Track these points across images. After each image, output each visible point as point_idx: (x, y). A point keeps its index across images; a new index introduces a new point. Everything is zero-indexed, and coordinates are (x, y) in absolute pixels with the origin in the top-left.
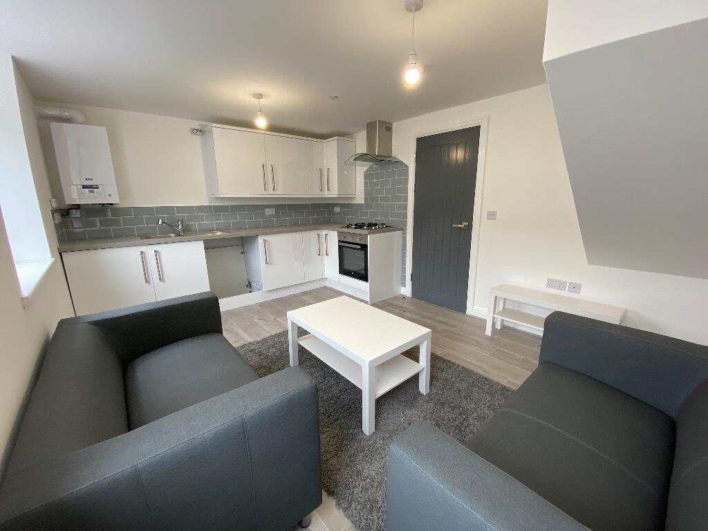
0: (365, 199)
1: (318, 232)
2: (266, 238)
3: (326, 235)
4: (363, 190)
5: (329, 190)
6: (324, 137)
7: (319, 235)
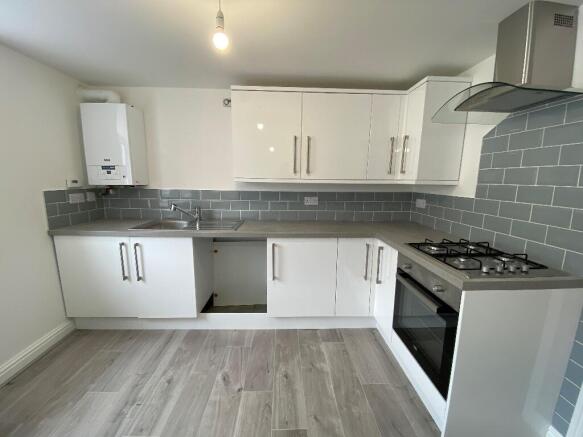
0: (479, 189)
1: (368, 241)
2: (278, 241)
3: (381, 248)
4: (477, 173)
5: (403, 172)
6: (404, 85)
7: (368, 246)
